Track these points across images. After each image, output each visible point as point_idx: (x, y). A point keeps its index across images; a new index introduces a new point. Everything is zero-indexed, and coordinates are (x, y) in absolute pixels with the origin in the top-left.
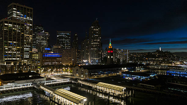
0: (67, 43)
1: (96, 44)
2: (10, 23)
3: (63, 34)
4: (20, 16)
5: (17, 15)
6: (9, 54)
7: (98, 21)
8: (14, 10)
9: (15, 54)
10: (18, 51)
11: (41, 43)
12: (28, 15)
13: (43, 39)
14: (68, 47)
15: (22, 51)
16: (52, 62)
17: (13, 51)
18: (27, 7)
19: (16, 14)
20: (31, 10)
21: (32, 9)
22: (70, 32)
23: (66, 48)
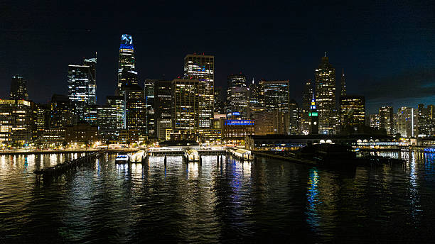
0: (282, 102)
1: (324, 101)
2: (183, 83)
3: (274, 87)
4: (197, 70)
5: (193, 70)
6: (182, 122)
7: (327, 59)
8: (190, 64)
9: (188, 121)
10: (193, 118)
11: (238, 104)
12: (207, 67)
13: (241, 98)
14: (285, 110)
15: (197, 118)
16: (238, 133)
17: (186, 118)
18: (205, 57)
19: (191, 69)
20: (212, 59)
21: (213, 57)
22: (287, 82)
23: (282, 110)
